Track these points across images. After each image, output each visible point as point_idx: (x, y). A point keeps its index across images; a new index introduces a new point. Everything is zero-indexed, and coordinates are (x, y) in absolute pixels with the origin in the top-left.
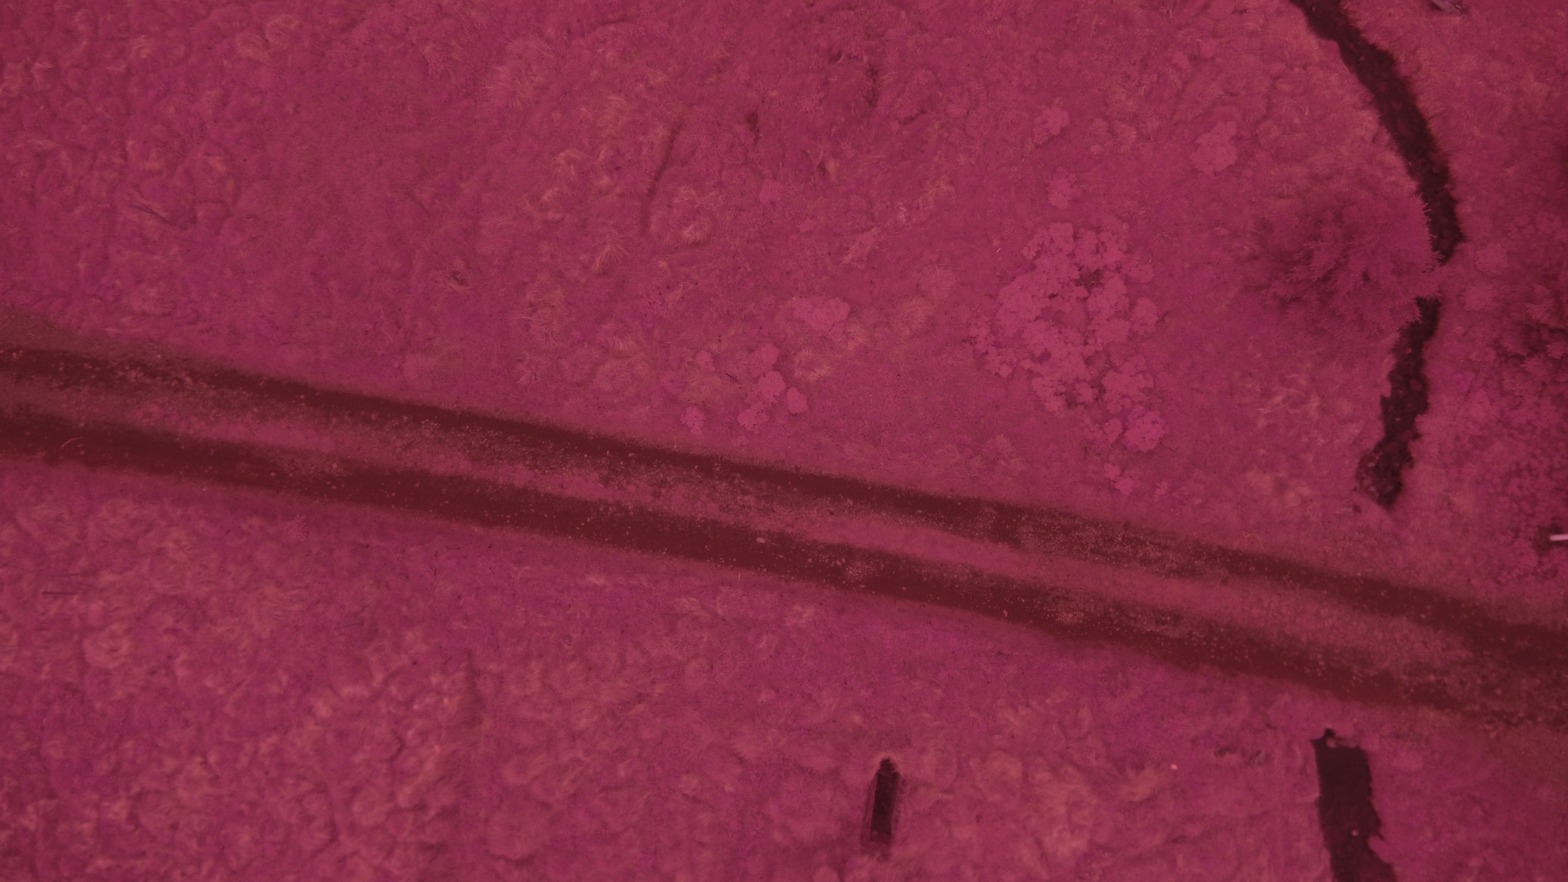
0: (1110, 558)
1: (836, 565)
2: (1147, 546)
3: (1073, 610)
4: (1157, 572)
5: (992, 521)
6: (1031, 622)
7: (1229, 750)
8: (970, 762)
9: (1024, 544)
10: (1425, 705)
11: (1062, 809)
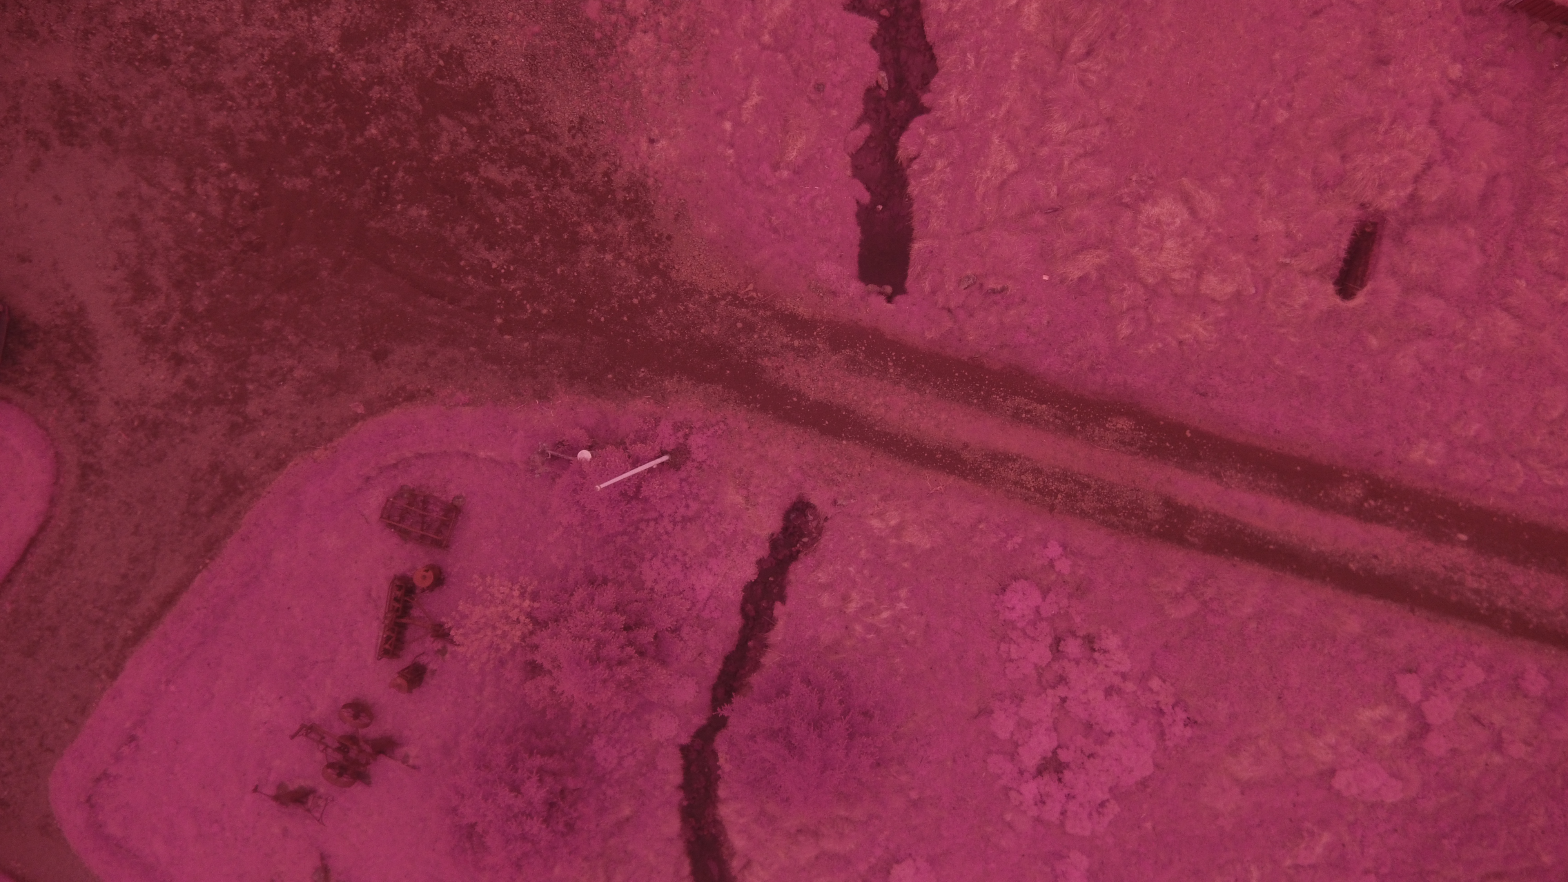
0: (1072, 478)
1: (1375, 501)
2: (1033, 487)
3: (1116, 431)
4: (1028, 460)
5: (1191, 528)
6: (1162, 423)
7: (994, 291)
8: (1254, 291)
9: (1159, 501)
10: (805, 319)
11: (1169, 244)
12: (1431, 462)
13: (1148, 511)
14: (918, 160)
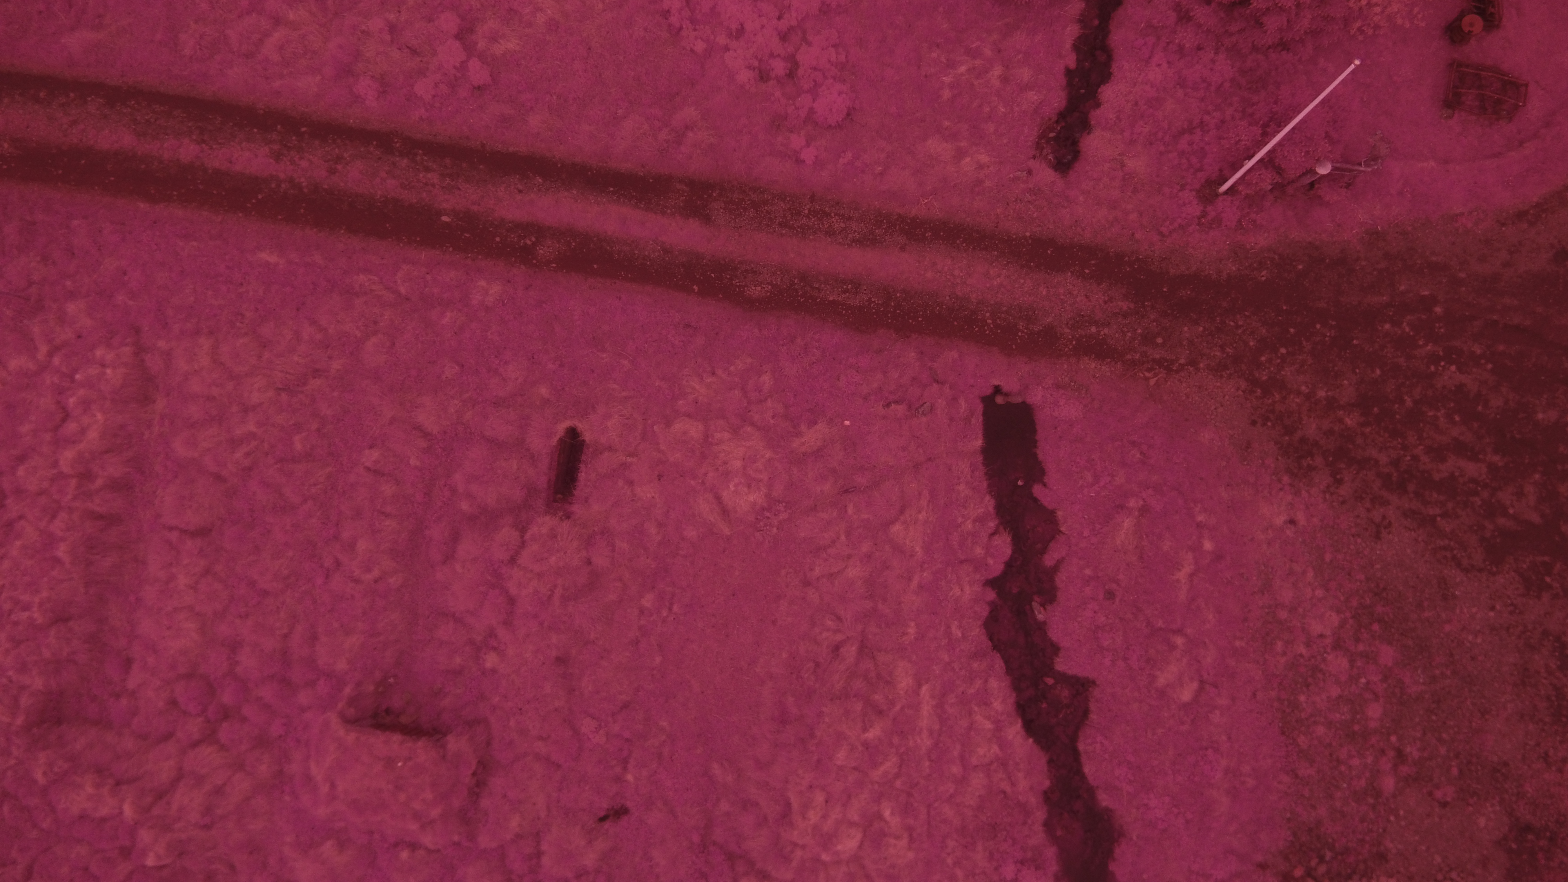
0: (797, 231)
1: (526, 244)
2: (832, 218)
3: (761, 283)
4: (840, 242)
5: (684, 198)
6: (721, 296)
7: (897, 402)
8: (655, 427)
9: (715, 220)
10: (1087, 356)
11: (738, 464)
12: (482, 283)
13: (724, 209)
14: (990, 531)
